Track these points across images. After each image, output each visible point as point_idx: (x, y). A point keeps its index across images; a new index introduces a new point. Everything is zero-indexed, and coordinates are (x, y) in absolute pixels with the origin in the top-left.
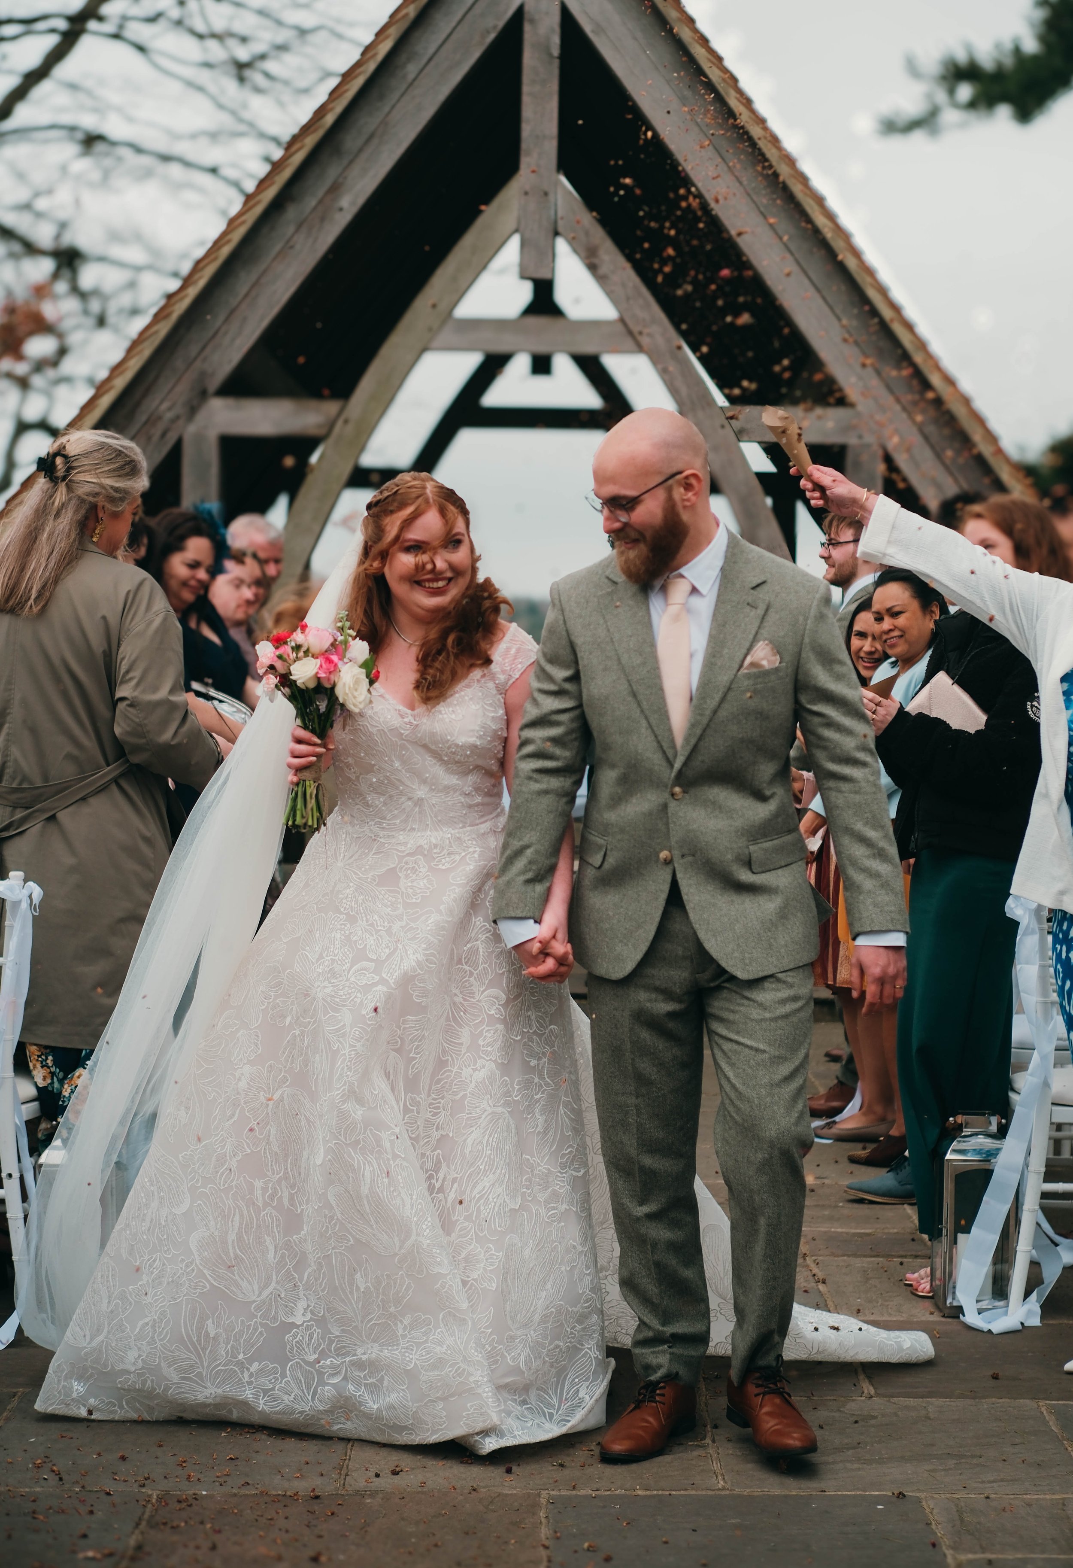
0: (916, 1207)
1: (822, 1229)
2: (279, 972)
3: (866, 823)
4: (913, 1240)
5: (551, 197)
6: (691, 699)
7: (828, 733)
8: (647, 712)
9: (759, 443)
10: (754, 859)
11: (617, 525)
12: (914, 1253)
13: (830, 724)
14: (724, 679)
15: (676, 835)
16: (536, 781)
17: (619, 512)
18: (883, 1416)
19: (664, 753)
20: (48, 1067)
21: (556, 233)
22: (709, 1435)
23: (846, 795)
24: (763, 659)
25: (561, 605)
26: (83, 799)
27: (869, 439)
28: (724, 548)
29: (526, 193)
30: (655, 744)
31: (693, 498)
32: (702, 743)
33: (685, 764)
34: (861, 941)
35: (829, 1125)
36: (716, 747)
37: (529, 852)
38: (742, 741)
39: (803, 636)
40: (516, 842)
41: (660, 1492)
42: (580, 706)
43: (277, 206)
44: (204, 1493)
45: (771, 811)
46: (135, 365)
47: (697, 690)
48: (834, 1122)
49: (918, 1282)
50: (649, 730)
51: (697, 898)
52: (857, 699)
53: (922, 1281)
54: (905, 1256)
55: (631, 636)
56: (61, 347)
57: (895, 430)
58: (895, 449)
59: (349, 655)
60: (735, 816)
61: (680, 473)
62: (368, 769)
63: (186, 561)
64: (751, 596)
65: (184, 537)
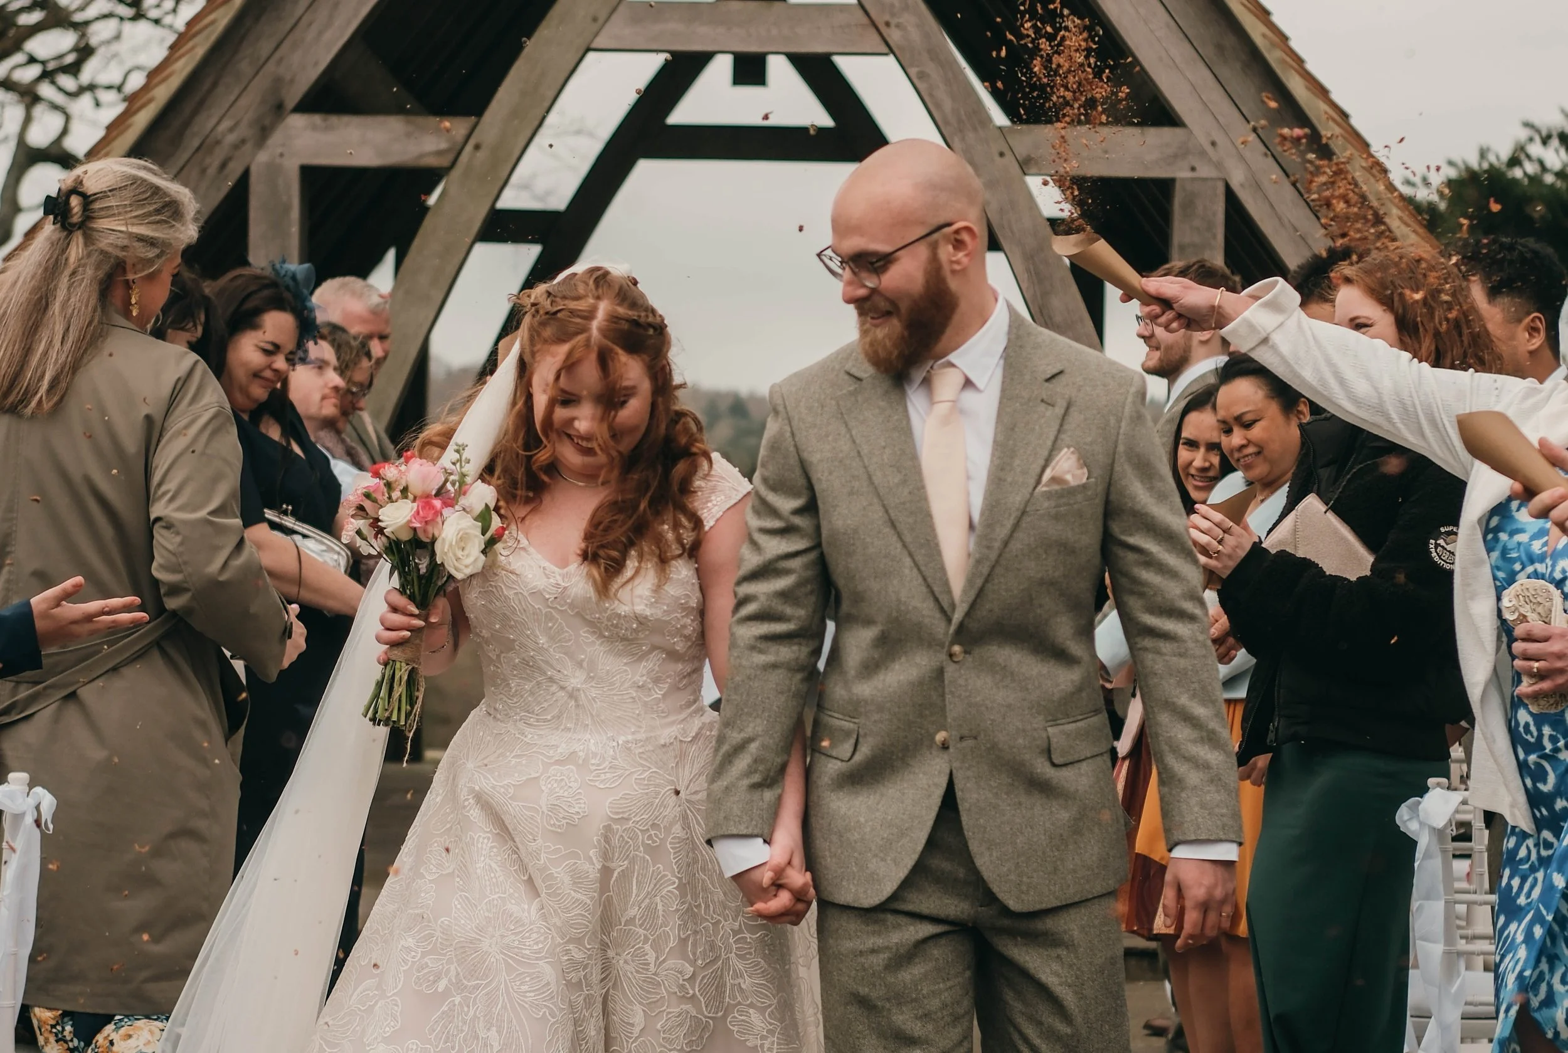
2: (429, 921)
3: (1193, 696)
6: (971, 526)
7: (1147, 575)
8: (912, 548)
9: (1053, 177)
10: (1054, 746)
11: (862, 292)
13: (1150, 562)
14: (1016, 499)
15: (954, 709)
16: (761, 652)
17: (864, 275)
19: (936, 600)
23: (1167, 658)
24: (1068, 472)
25: (787, 413)
26: (115, 669)
27: (1204, 171)
28: (1005, 328)
30: (924, 588)
31: (965, 260)
32: (989, 586)
33: (968, 614)
34: (1180, 852)
36: (1008, 589)
37: (753, 747)
38: (1042, 582)
39: (1116, 441)
40: (735, 735)
42: (818, 545)
45: (1072, 681)
46: (183, 68)
47: (982, 514)
50: (915, 570)
51: (975, 796)
52: (1182, 529)
55: (884, 448)
56: (82, 45)
57: (1242, 158)
58: (1242, 185)
59: (463, 501)
60: (1030, 686)
61: (949, 225)
62: (508, 646)
63: (262, 344)
64: (1046, 391)
65: (259, 311)
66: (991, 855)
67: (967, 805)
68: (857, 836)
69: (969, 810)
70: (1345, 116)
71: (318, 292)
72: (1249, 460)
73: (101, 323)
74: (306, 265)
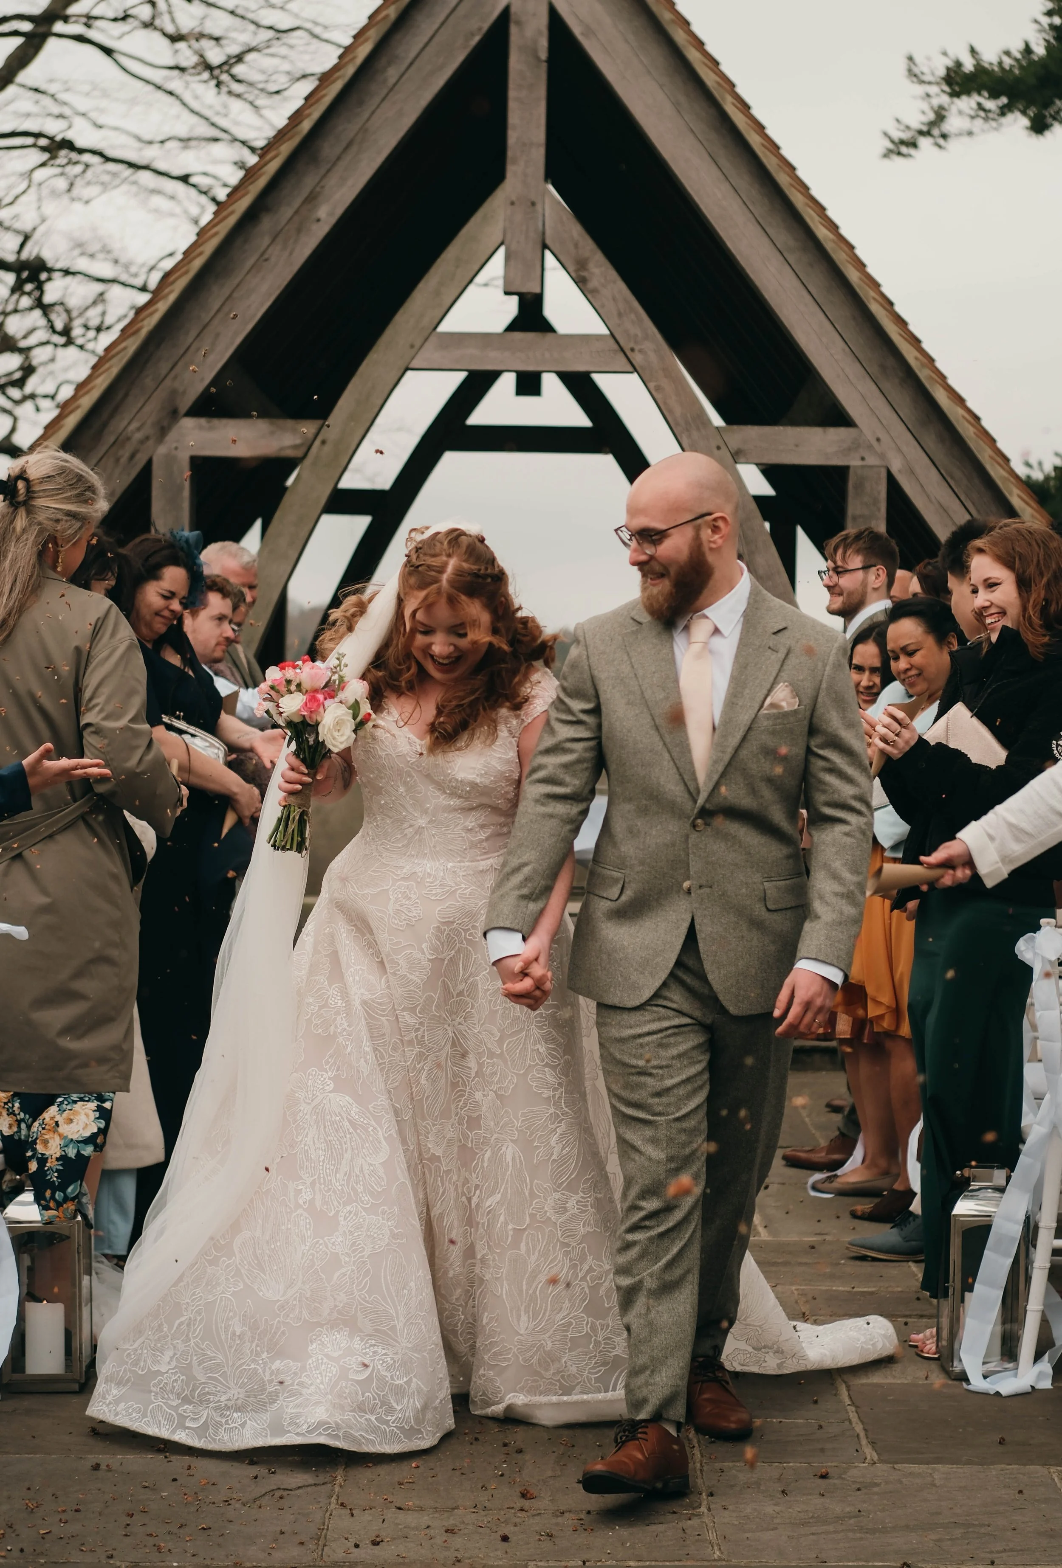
0: (923, 1265)
1: (824, 1288)
4: (918, 1299)
5: (539, 207)
6: (714, 730)
7: (829, 778)
8: (670, 746)
9: (757, 464)
10: (768, 896)
11: (643, 558)
12: (919, 1313)
14: (745, 718)
15: (696, 865)
16: (543, 804)
17: (645, 545)
18: (887, 1483)
19: (686, 785)
20: (15, 1115)
21: (545, 246)
22: (705, 1503)
24: (783, 700)
25: (586, 642)
26: (51, 836)
27: (871, 460)
28: (747, 594)
29: (512, 203)
30: (677, 776)
31: (720, 541)
32: (723, 780)
33: (708, 798)
35: (830, 1179)
39: (821, 681)
41: (653, 1563)
42: (598, 737)
43: (251, 216)
44: (175, 1564)
46: (102, 383)
48: (836, 1176)
49: (924, 1343)
50: (672, 763)
53: (928, 1342)
54: (910, 1316)
55: (654, 673)
56: (26, 365)
57: (899, 450)
58: (899, 471)
59: (341, 695)
60: (752, 852)
61: (710, 514)
62: (378, 791)
63: (161, 591)
64: (772, 641)
65: (160, 566)
66: (720, 973)
67: (703, 936)
68: (621, 955)
69: (705, 939)
70: (977, 419)
71: (204, 552)
72: (912, 679)
73: (38, 575)
74: (197, 532)
